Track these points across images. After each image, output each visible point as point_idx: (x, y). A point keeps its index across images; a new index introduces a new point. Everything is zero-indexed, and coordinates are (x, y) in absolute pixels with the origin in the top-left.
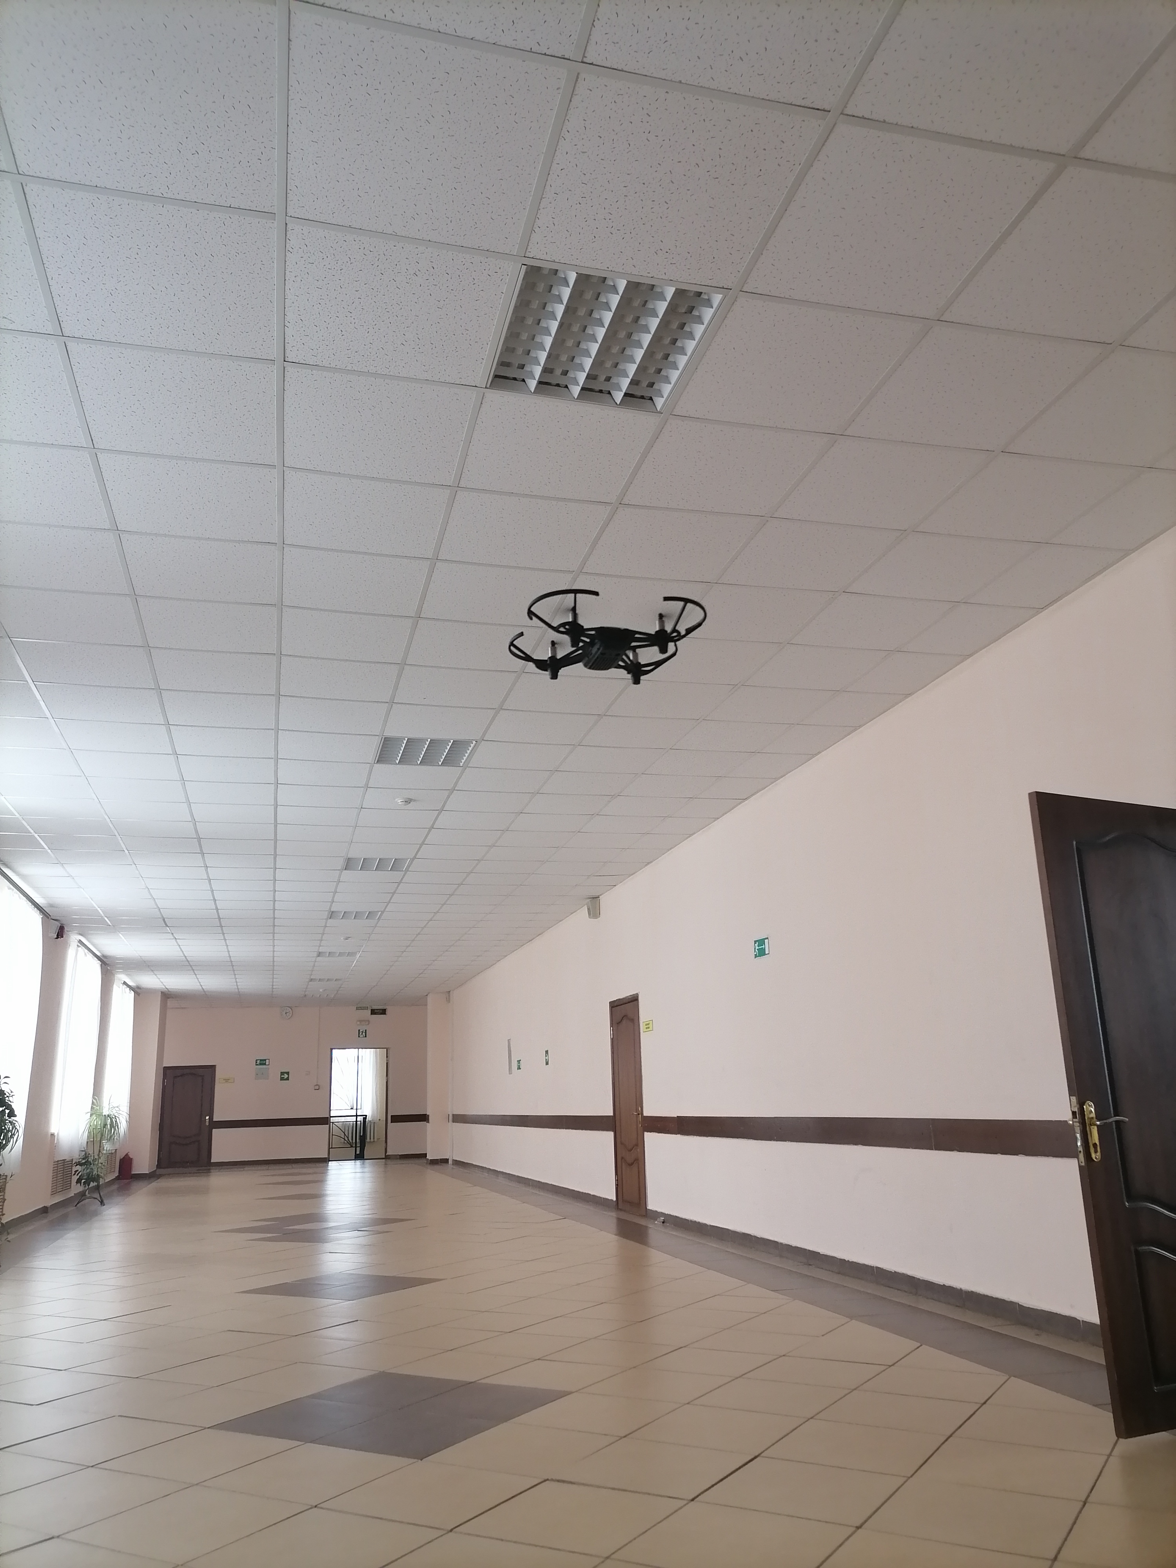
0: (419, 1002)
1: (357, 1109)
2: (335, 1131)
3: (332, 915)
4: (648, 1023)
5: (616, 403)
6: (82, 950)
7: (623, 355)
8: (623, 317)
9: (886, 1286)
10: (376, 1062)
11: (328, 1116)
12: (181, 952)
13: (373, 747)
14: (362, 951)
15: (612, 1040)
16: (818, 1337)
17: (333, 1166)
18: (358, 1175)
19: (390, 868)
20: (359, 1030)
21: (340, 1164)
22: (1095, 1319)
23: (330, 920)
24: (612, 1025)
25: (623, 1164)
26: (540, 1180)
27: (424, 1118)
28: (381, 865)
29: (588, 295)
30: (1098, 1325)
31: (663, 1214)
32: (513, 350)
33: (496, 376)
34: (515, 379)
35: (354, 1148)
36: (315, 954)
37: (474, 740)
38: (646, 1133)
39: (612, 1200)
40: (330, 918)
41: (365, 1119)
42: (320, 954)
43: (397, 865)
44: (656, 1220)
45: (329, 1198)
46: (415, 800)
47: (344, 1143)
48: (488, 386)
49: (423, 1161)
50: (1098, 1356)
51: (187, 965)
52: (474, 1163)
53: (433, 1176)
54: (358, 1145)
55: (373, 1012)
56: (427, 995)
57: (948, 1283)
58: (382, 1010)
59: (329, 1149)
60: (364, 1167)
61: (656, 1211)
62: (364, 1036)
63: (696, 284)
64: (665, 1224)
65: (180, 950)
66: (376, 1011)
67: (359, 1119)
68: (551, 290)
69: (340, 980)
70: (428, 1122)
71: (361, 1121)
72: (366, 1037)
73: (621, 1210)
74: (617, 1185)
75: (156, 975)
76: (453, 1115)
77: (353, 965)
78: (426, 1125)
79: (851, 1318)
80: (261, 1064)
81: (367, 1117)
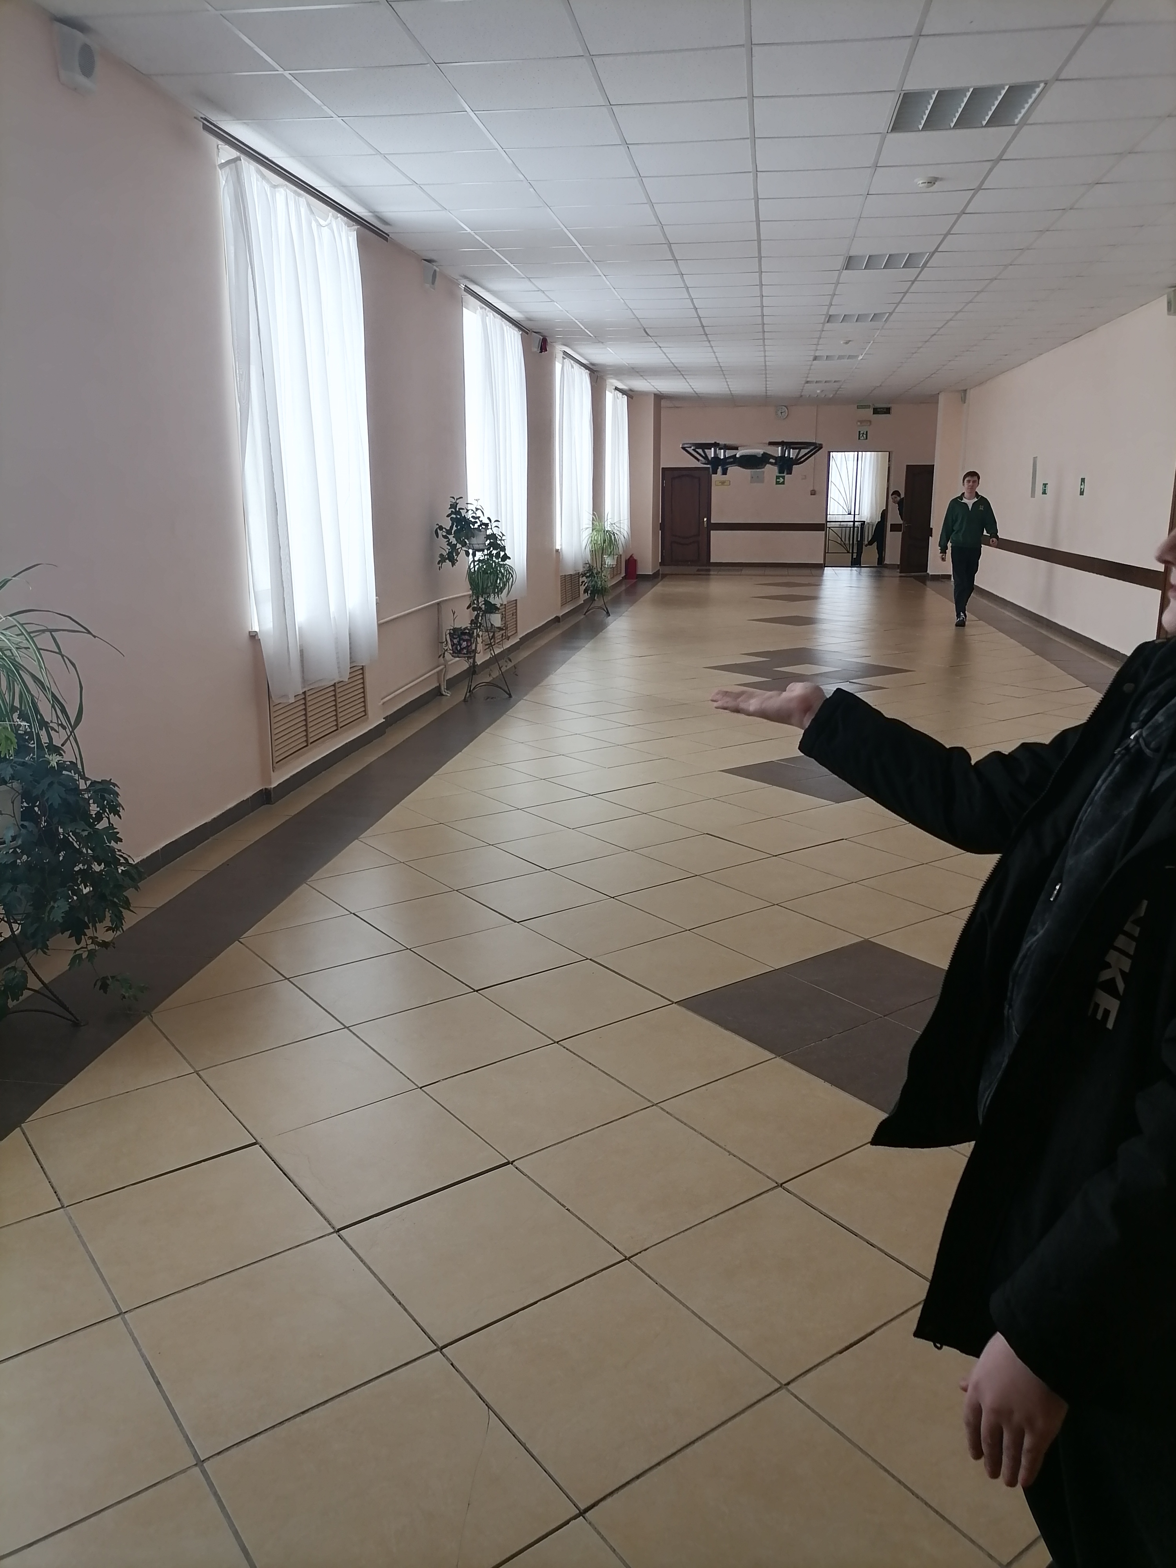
0: (929, 400)
2: (832, 536)
3: (830, 318)
6: (567, 361)
10: (878, 465)
11: (824, 522)
12: (667, 359)
13: (888, 107)
14: (865, 354)
17: (829, 572)
18: (854, 584)
19: (903, 265)
20: (860, 432)
21: (836, 571)
23: (828, 324)
28: (891, 261)
36: (811, 358)
37: (1042, 82)
40: (828, 322)
42: (815, 358)
43: (911, 261)
46: (941, 179)
51: (677, 371)
55: (876, 411)
56: (939, 394)
58: (887, 408)
59: (825, 553)
60: (860, 576)
62: (865, 437)
65: (666, 357)
66: (879, 410)
69: (839, 381)
75: (646, 380)
77: (855, 367)
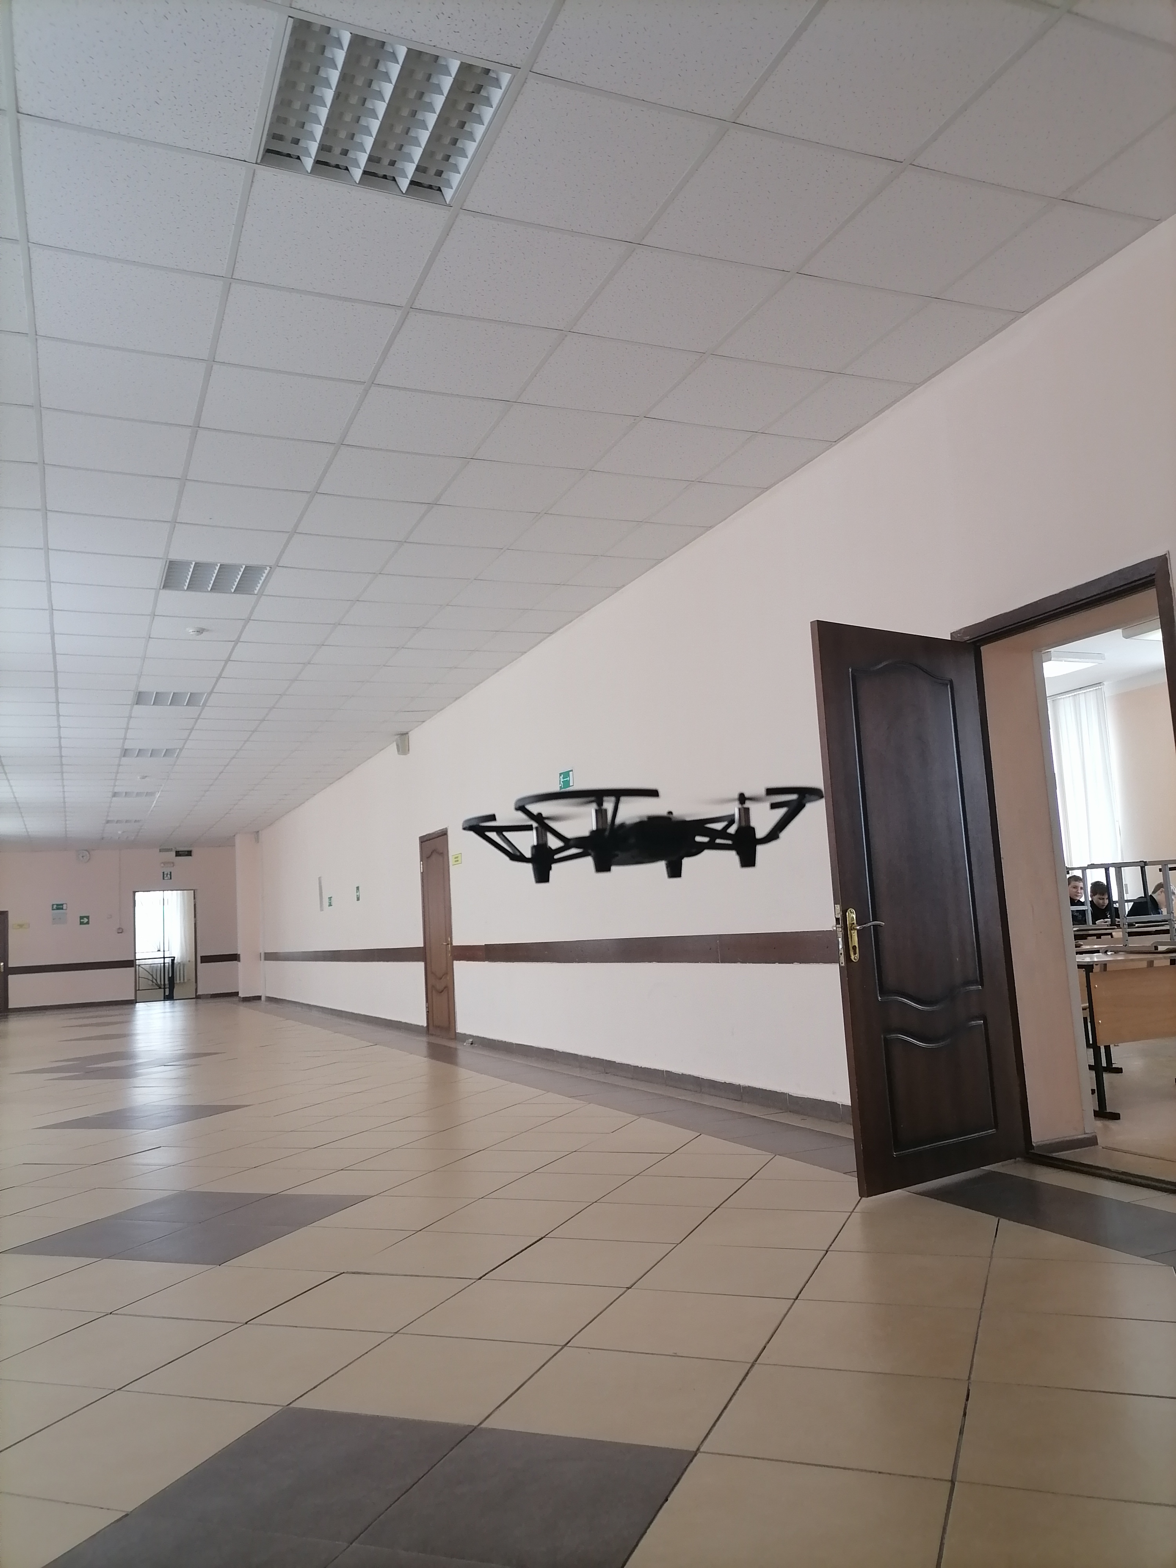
0: (227, 843)
1: (164, 951)
2: (142, 973)
3: (125, 753)
4: (456, 856)
5: (402, 192)
7: (408, 136)
8: (405, 92)
9: (674, 1087)
10: (184, 904)
11: (132, 959)
13: (156, 572)
14: (162, 791)
15: (422, 873)
16: (608, 1133)
17: (141, 1008)
18: (168, 1015)
19: (186, 702)
20: (163, 873)
21: (149, 1005)
22: (848, 1102)
24: (421, 860)
25: (434, 992)
26: (353, 1012)
27: (235, 957)
28: (176, 699)
29: (366, 62)
30: (849, 1106)
31: (471, 1036)
32: (285, 121)
33: (268, 151)
34: (289, 155)
35: (163, 990)
36: (110, 794)
37: (268, 566)
38: (455, 962)
39: (422, 1026)
40: (124, 757)
41: (173, 961)
42: (115, 794)
43: (193, 699)
44: (465, 1042)
45: (138, 1037)
46: (208, 630)
47: (152, 985)
48: (259, 161)
49: (235, 999)
50: (848, 1132)
52: (288, 999)
53: (244, 1011)
54: (167, 986)
55: (178, 854)
56: (234, 836)
57: (728, 1080)
58: (188, 851)
59: (136, 991)
60: (174, 1007)
61: (465, 1034)
62: (169, 878)
63: (482, 59)
64: (473, 1045)
66: (180, 853)
67: (167, 960)
68: (324, 52)
69: (139, 821)
70: (239, 961)
71: (169, 963)
72: (171, 878)
73: (432, 1035)
74: (428, 1012)
76: (265, 953)
77: (153, 806)
78: (238, 964)
79: (639, 1115)
80: (58, 909)
81: (176, 959)
